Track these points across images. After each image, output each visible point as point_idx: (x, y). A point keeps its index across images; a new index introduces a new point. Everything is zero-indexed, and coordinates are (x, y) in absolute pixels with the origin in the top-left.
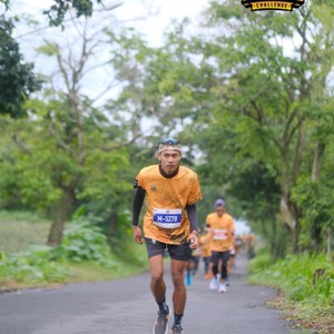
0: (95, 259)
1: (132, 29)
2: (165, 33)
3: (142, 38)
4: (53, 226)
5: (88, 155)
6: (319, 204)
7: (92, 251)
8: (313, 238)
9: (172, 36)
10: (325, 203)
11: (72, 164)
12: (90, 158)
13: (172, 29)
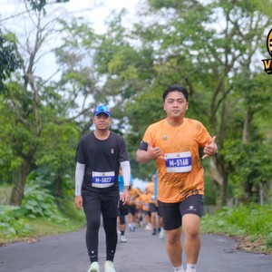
0: (47, 216)
1: (81, 18)
2: (106, 23)
3: (90, 26)
4: (15, 189)
5: (43, 127)
6: (251, 163)
7: (44, 210)
8: (246, 192)
9: (112, 25)
10: (257, 161)
11: (30, 136)
12: (45, 130)
13: (112, 18)
